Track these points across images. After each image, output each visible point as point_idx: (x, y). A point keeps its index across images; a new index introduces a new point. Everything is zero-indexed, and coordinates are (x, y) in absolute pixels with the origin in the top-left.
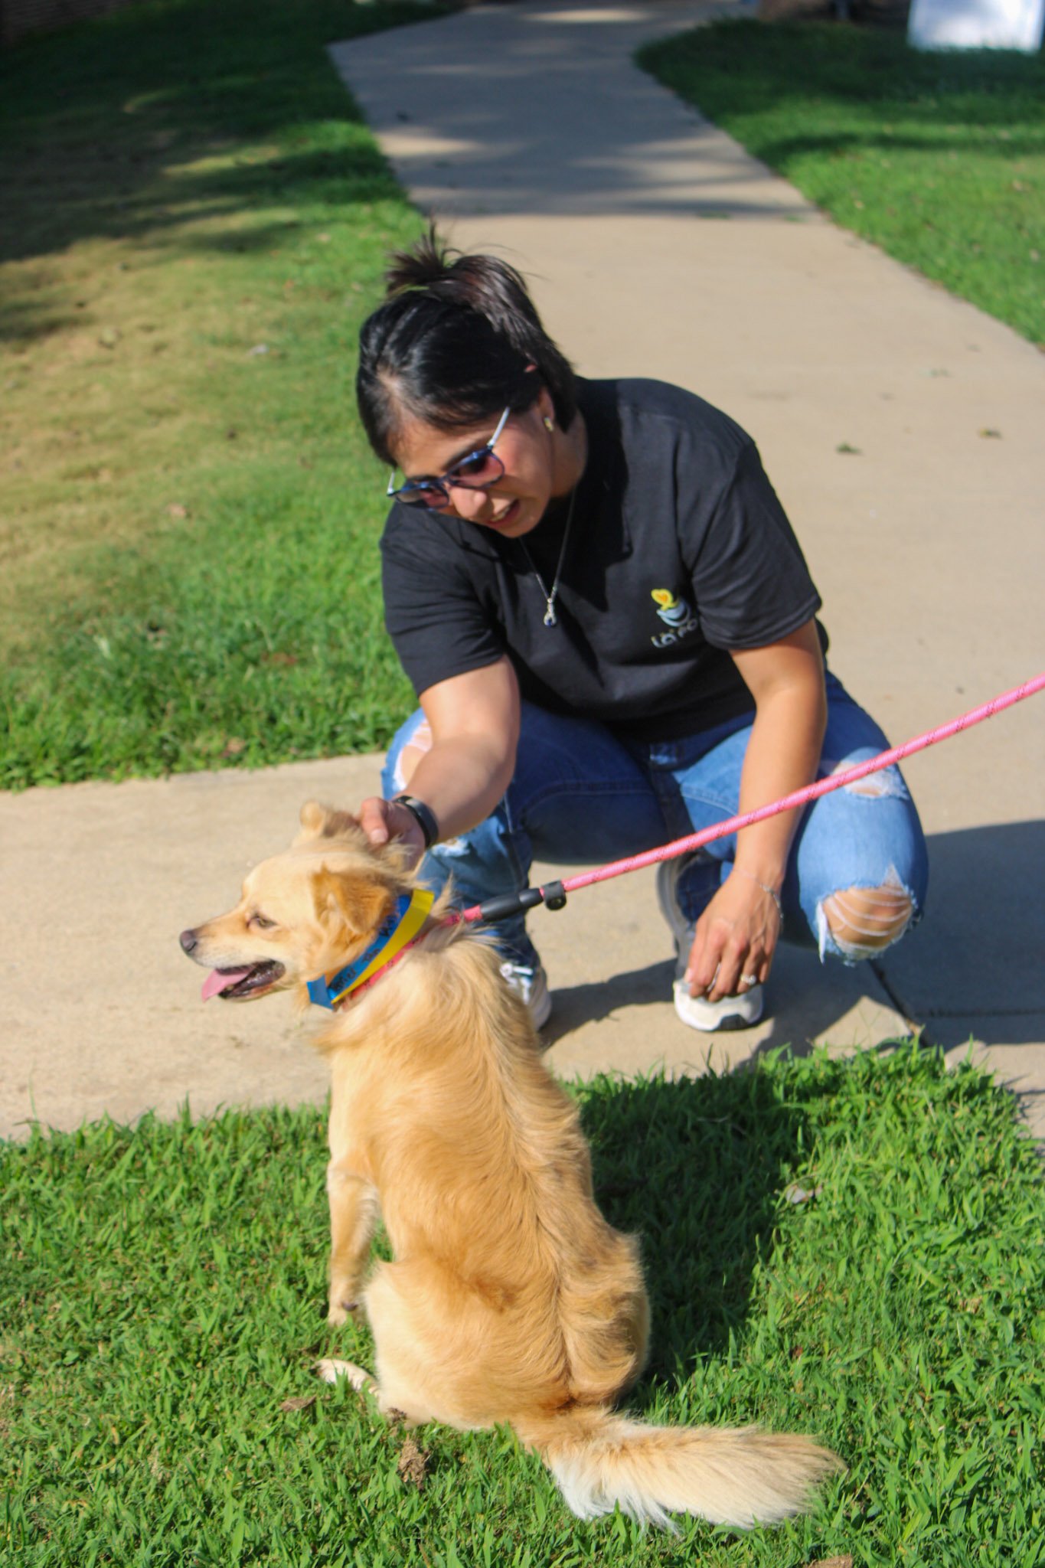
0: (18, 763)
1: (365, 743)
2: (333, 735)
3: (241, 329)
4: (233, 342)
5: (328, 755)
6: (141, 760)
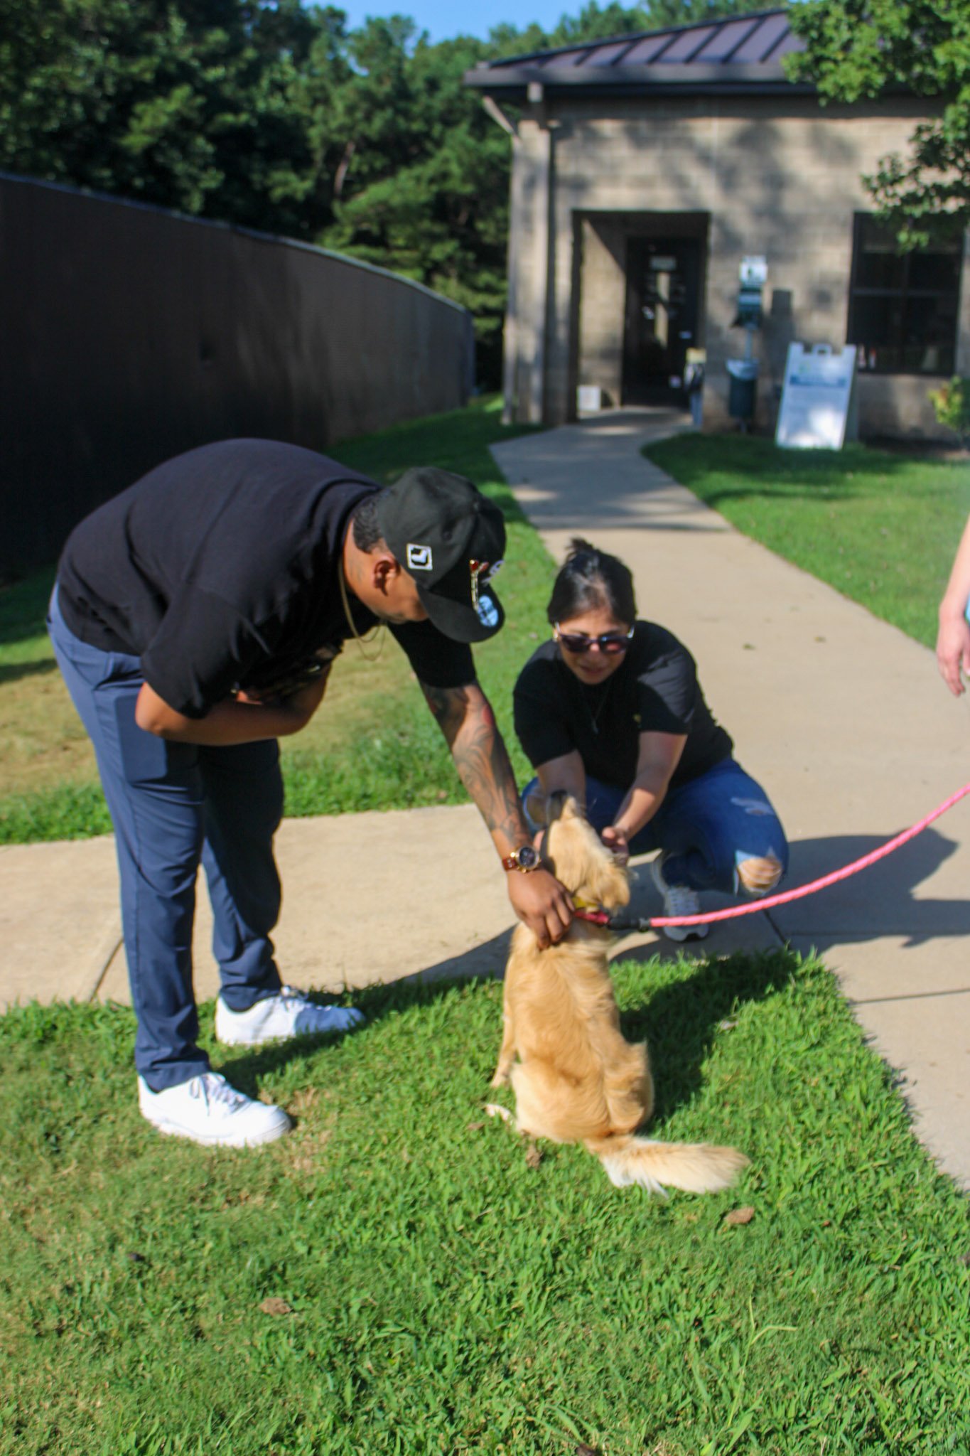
6: (395, 801)
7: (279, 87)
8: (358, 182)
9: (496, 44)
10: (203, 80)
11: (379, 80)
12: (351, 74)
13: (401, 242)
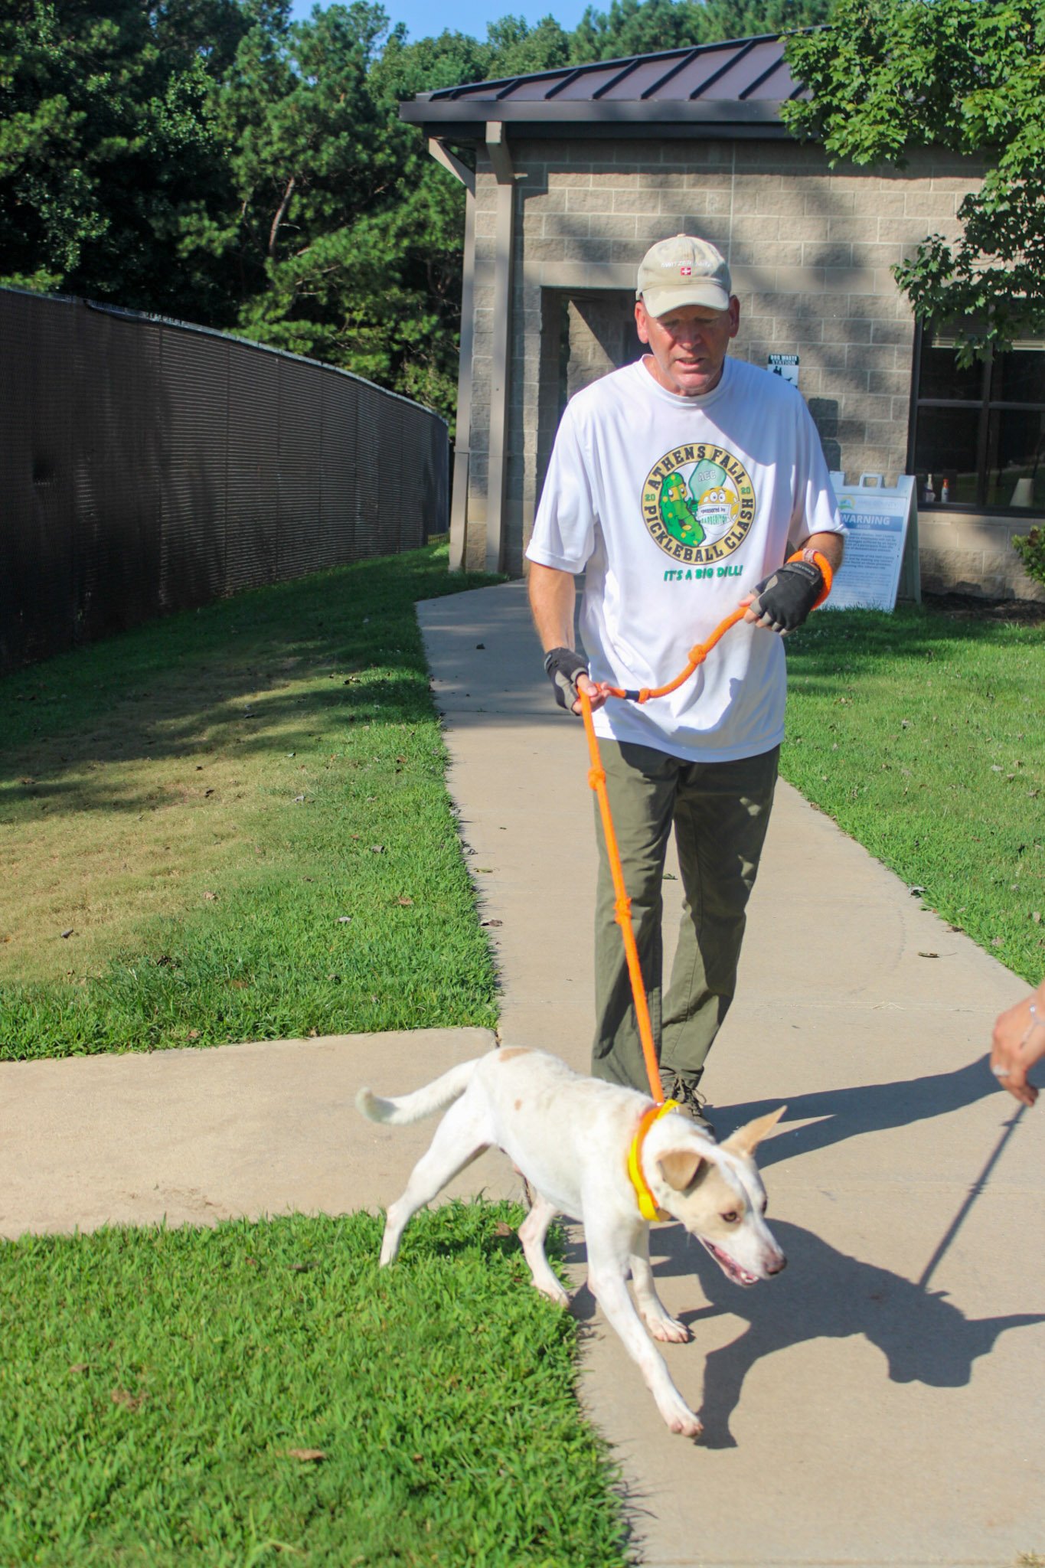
0: (61, 1042)
1: (273, 1033)
2: (255, 1027)
3: (292, 785)
4: (286, 793)
5: (250, 1041)
6: (136, 1041)
7: (192, 102)
8: (299, 232)
9: (497, 46)
10: (82, 90)
11: (331, 94)
12: (293, 83)
13: (359, 316)
